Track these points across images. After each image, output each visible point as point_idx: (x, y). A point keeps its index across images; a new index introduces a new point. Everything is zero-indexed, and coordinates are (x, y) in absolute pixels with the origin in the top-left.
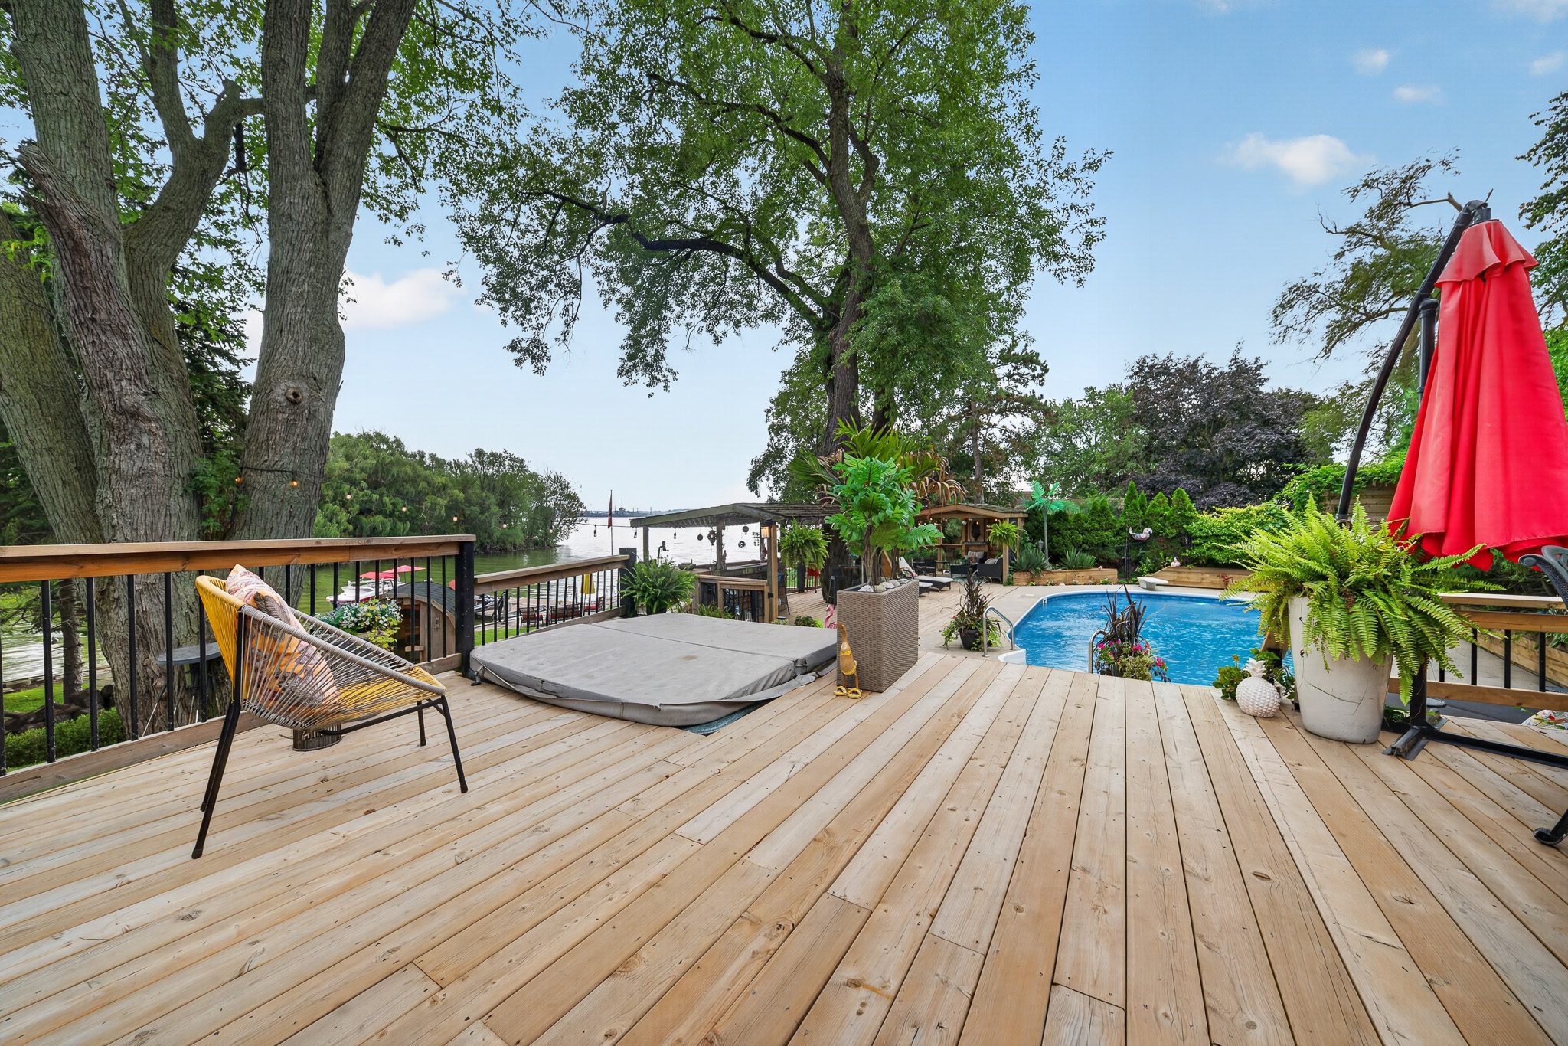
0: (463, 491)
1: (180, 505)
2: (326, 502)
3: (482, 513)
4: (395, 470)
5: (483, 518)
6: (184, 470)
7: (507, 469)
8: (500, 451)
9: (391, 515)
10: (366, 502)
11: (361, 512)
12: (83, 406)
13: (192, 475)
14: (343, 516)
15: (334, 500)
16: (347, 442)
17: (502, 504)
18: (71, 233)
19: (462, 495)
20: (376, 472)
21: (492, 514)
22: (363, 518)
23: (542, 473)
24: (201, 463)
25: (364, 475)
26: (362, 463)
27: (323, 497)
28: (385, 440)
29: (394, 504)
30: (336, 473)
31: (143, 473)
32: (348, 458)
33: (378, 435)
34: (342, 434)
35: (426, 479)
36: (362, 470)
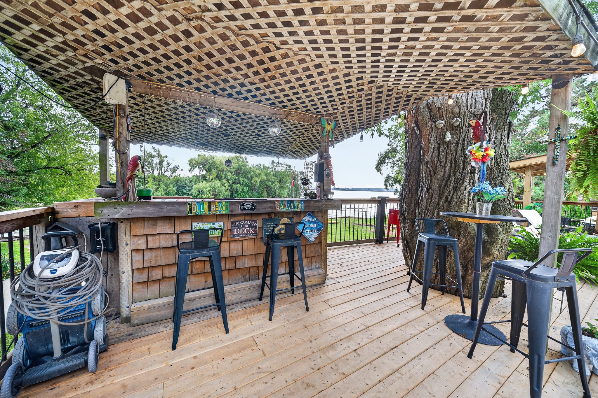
0: (266, 176)
4: (244, 168)
9: (242, 184)
11: (234, 183)
19: (265, 178)
22: (233, 185)
25: (234, 170)
29: (243, 180)
35: (253, 171)
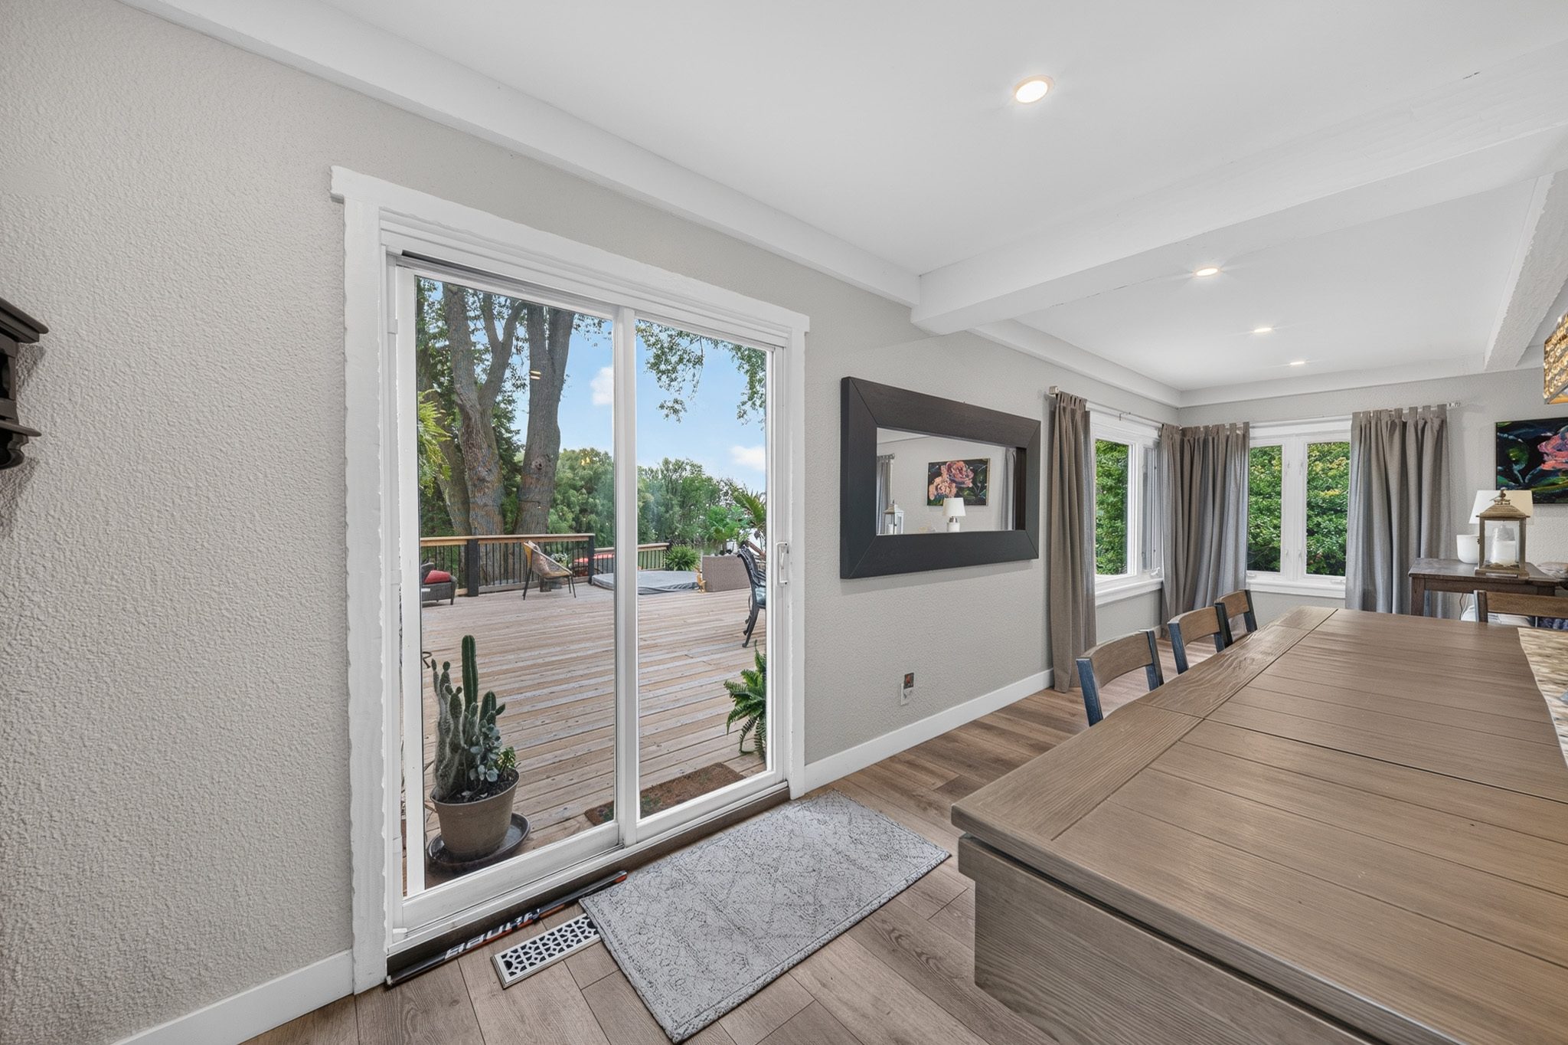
1: (498, 518)
2: (557, 504)
3: (667, 512)
5: (668, 515)
6: (499, 502)
7: (686, 474)
8: (682, 459)
10: (583, 504)
12: (466, 477)
13: (502, 505)
14: (570, 516)
15: (562, 502)
16: (573, 458)
17: (682, 505)
18: (467, 413)
20: (590, 479)
21: (674, 513)
23: (716, 478)
24: (504, 499)
26: (581, 473)
27: (555, 500)
28: (597, 454)
30: (564, 481)
31: (485, 505)
32: (572, 468)
33: (592, 450)
34: (569, 449)
36: (582, 478)
